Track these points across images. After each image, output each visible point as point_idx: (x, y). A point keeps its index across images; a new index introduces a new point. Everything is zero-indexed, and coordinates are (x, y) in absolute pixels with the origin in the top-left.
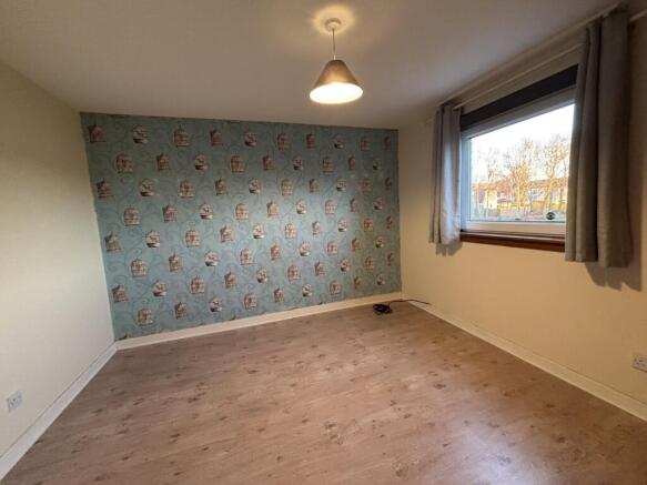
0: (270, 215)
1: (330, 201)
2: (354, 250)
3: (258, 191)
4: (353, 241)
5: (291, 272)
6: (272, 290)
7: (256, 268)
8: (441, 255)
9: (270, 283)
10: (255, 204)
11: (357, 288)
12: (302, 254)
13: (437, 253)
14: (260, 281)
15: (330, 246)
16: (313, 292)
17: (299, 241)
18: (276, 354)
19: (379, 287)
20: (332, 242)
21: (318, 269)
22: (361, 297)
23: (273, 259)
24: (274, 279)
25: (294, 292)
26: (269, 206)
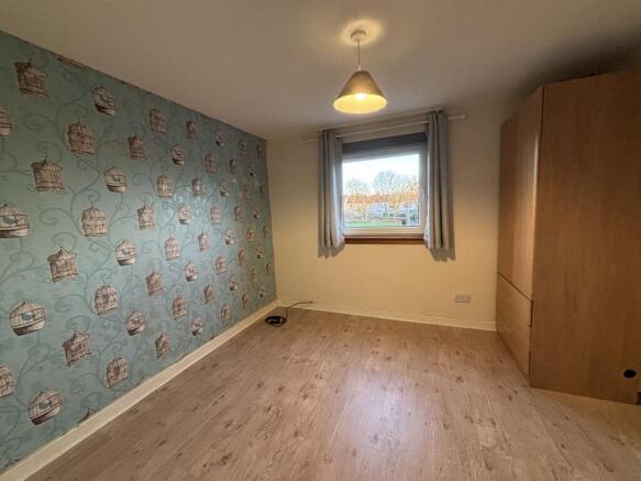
0: (142, 227)
1: (215, 208)
2: (241, 264)
3: (123, 189)
4: (239, 255)
5: (177, 306)
6: (152, 341)
7: (125, 313)
8: (323, 257)
9: (148, 332)
10: (118, 208)
11: (246, 306)
12: (188, 279)
13: (320, 256)
14: (132, 332)
15: (219, 263)
16: (203, 326)
17: (184, 261)
18: (227, 418)
19: (263, 300)
20: (220, 258)
21: (207, 294)
22: (248, 315)
23: (151, 293)
24: (153, 324)
25: (182, 333)
26: (140, 212)
